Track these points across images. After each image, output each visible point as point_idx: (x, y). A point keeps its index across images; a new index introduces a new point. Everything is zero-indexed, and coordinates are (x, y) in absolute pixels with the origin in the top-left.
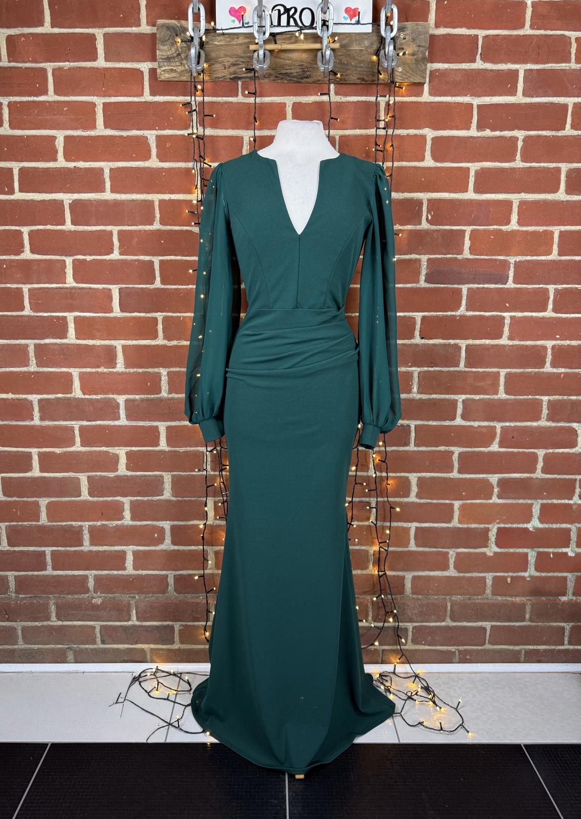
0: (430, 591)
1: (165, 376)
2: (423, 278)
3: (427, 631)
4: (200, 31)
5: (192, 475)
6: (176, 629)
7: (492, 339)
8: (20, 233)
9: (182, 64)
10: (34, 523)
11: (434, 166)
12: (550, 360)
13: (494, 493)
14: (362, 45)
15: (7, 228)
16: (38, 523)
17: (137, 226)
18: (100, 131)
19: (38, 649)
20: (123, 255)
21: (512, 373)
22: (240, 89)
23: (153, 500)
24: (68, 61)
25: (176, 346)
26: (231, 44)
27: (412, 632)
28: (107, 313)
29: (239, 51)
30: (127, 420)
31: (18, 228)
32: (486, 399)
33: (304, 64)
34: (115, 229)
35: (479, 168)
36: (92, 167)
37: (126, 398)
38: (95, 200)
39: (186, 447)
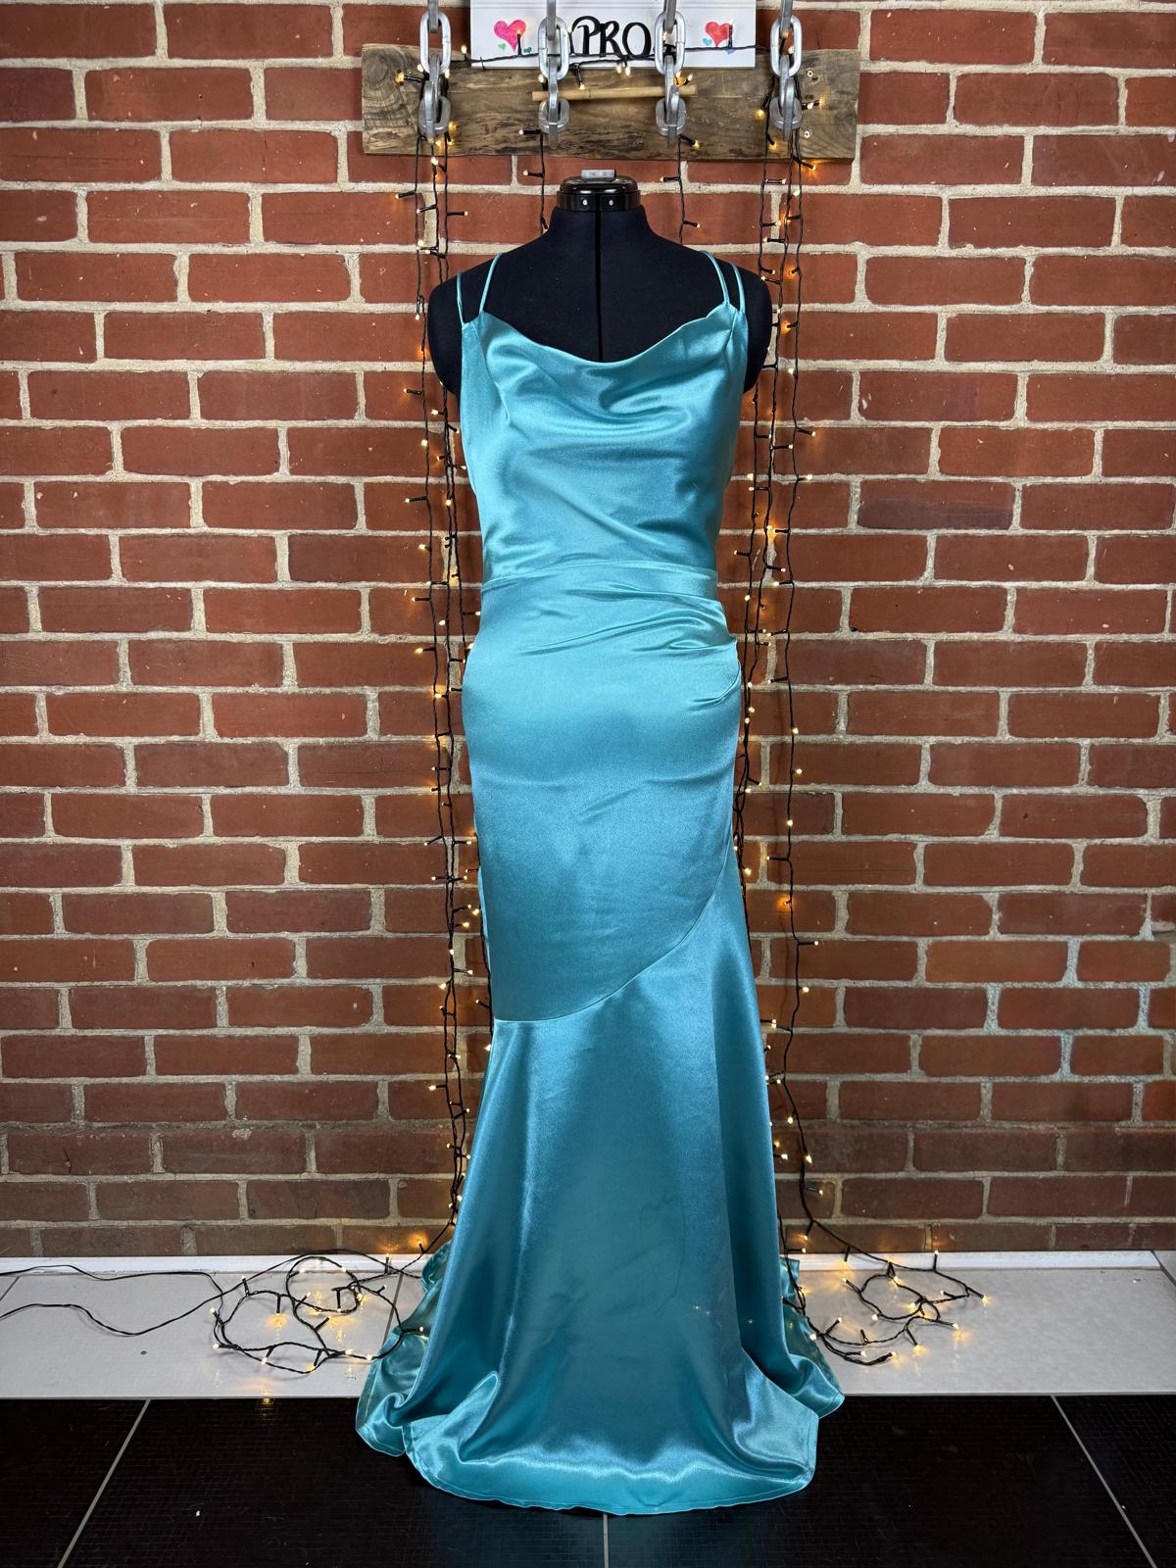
0: (875, 1112)
1: (373, 702)
2: (853, 517)
3: (871, 1189)
4: (441, 64)
5: (425, 890)
6: (392, 1188)
7: (984, 631)
8: (106, 434)
9: (407, 122)
10: (124, 983)
11: (872, 310)
12: (1092, 669)
13: (993, 923)
14: (737, 91)
15: (81, 423)
16: (130, 983)
17: (324, 420)
18: (256, 244)
19: (128, 1228)
20: (296, 474)
21: (1022, 695)
22: (514, 170)
23: (350, 938)
24: (199, 118)
25: (394, 645)
26: (499, 88)
27: (843, 1190)
28: (266, 583)
29: (515, 101)
30: (302, 785)
31: (100, 424)
32: (974, 744)
33: (633, 124)
34: (282, 426)
35: (954, 315)
36: (240, 311)
37: (300, 743)
38: (246, 373)
39: (413, 836)
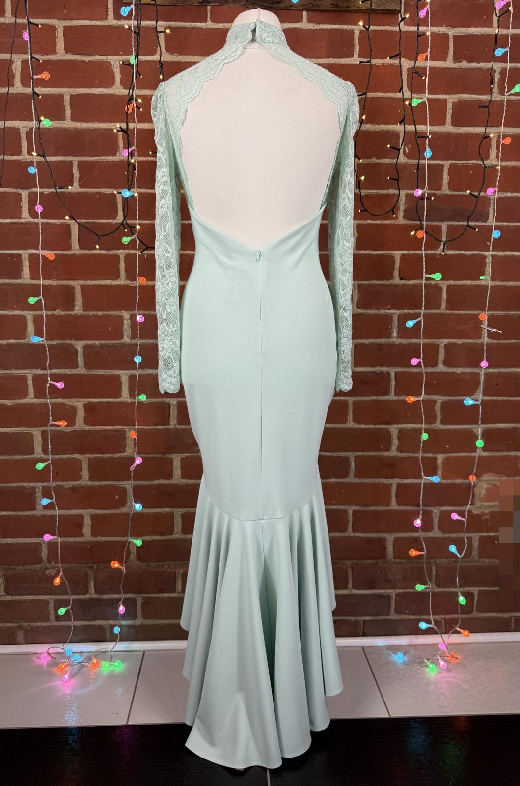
1: (127, 320)
2: (401, 214)
3: (411, 599)
6: (138, 602)
7: (473, 280)
17: (99, 156)
18: (60, 55)
20: (83, 187)
22: (209, 14)
23: (114, 458)
30: (86, 369)
32: (469, 344)
34: (75, 160)
36: (52, 93)
37: (84, 344)
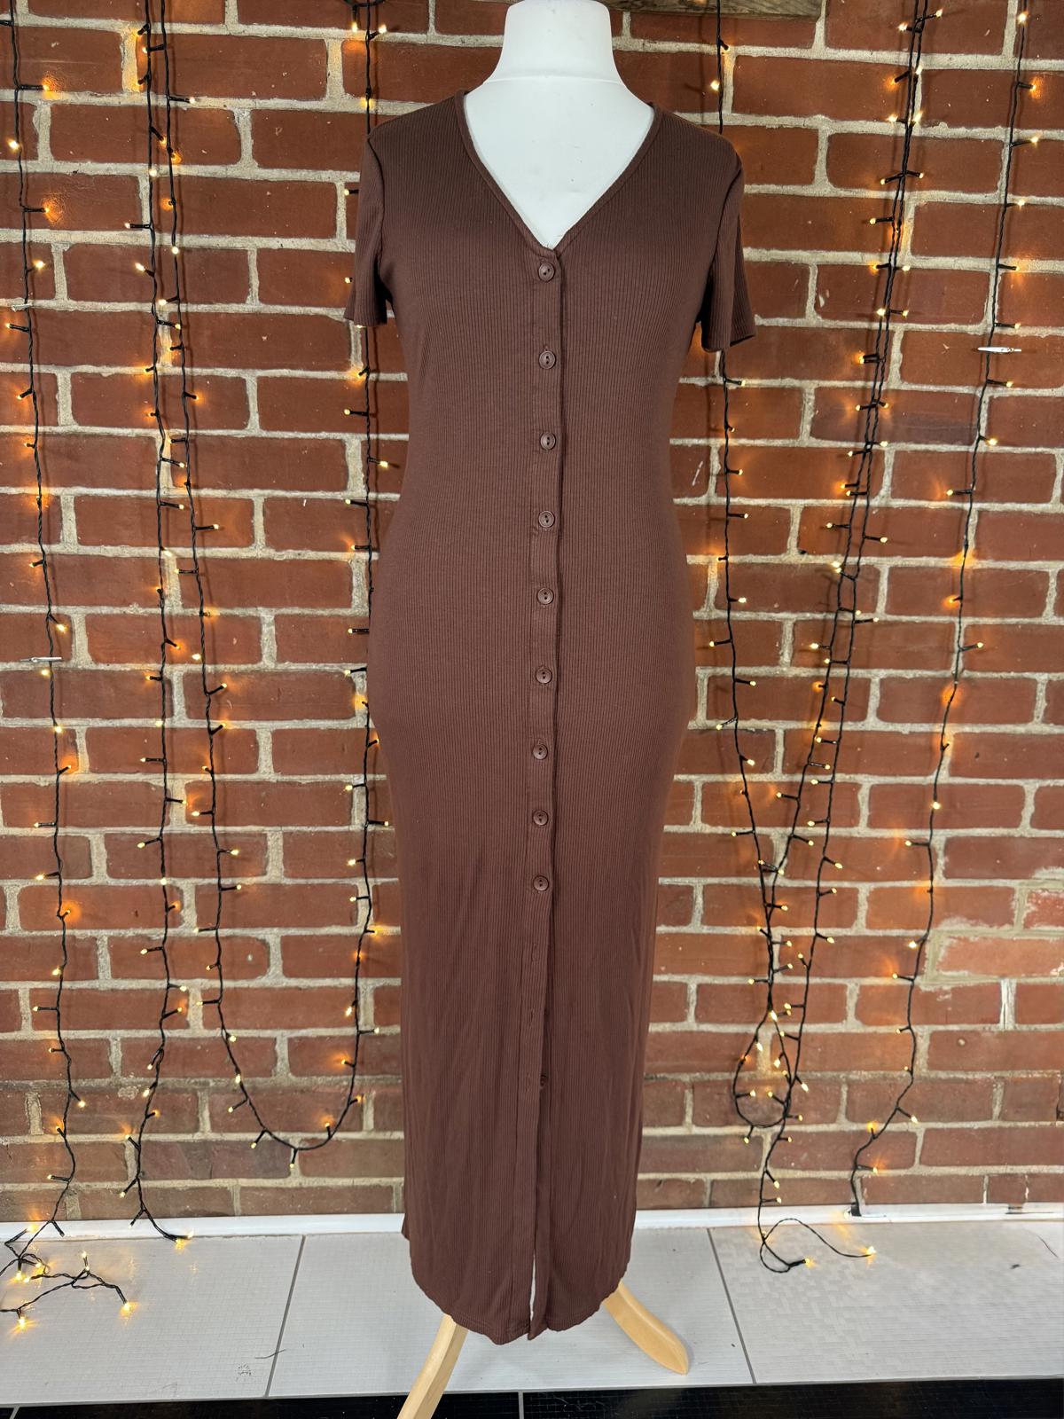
0: (808, 1063)
1: (269, 625)
2: (806, 427)
3: (800, 1143)
5: (328, 832)
7: (941, 556)
11: (833, 195)
12: (1053, 599)
13: (939, 867)
20: (180, 366)
23: (246, 885)
25: (293, 562)
27: (772, 1144)
32: (925, 679)
35: (923, 203)
36: (114, 173)
37: (185, 671)
38: (121, 247)
39: (315, 774)
